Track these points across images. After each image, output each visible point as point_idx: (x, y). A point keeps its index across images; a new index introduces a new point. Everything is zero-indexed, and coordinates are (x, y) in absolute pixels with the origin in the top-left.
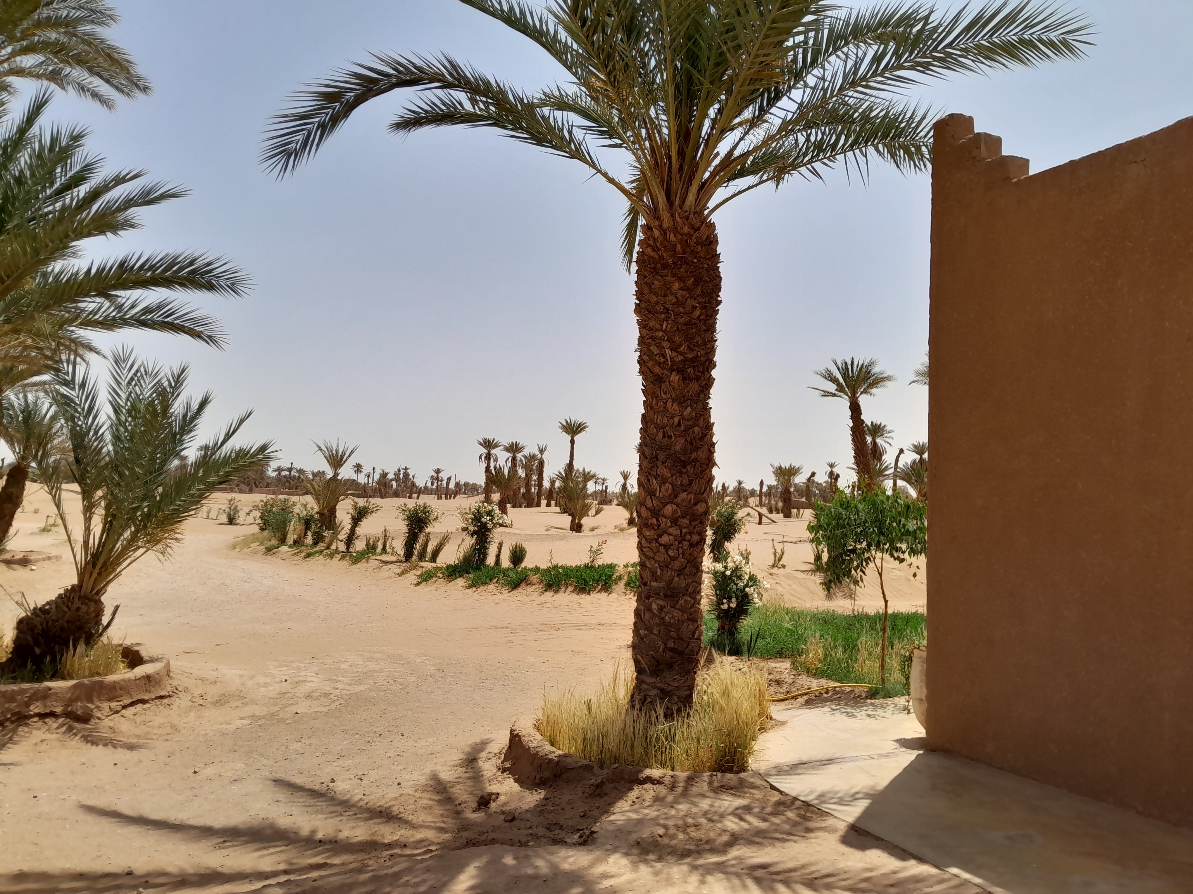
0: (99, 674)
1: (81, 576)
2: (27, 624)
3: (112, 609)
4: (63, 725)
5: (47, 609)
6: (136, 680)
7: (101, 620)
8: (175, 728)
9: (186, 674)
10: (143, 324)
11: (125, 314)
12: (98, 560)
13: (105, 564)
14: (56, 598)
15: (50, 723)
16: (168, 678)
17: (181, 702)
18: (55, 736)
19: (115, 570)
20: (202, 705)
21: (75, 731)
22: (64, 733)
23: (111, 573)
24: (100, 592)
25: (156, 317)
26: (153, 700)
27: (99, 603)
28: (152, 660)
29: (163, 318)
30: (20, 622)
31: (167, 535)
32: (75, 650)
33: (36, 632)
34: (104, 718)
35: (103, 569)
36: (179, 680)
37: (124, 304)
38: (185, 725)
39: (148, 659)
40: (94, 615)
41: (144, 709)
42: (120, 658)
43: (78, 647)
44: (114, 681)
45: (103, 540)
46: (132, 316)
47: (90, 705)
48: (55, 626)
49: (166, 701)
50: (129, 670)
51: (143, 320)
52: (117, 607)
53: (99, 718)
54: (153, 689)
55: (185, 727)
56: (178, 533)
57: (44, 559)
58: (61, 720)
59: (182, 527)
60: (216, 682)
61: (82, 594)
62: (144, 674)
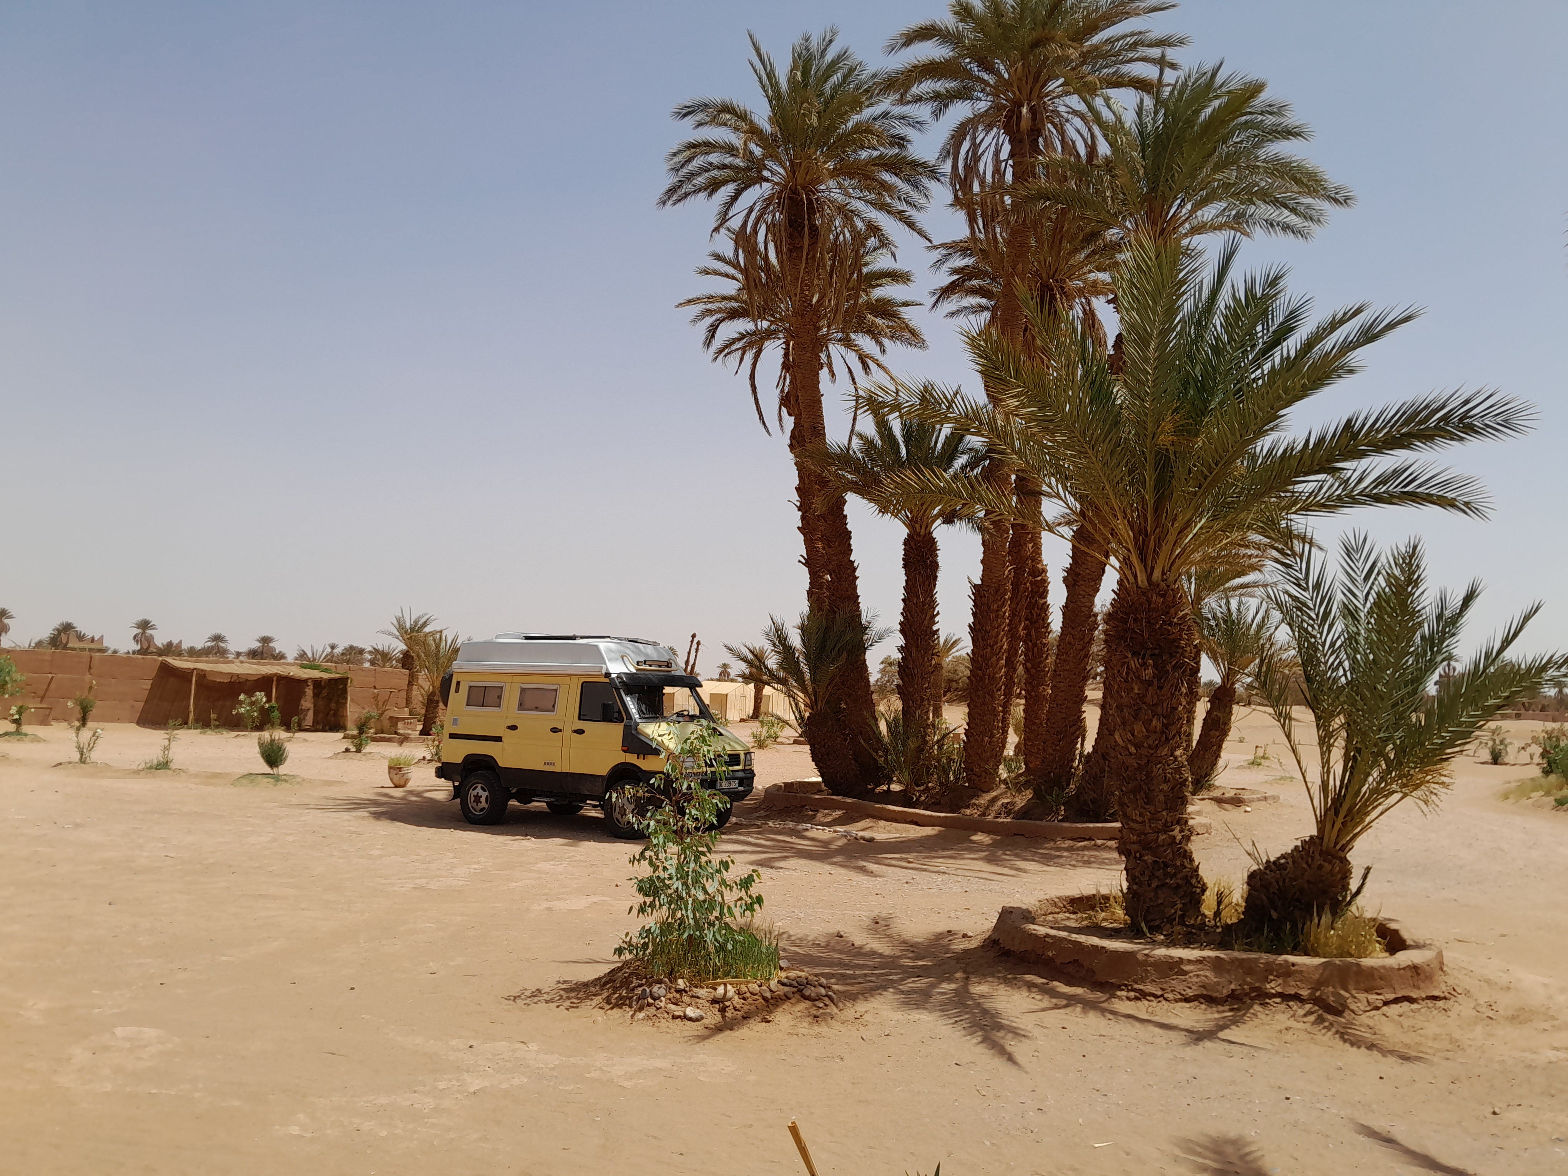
0: (1351, 956)
1: (1321, 824)
2: (1260, 879)
3: (1362, 871)
4: (1309, 1013)
5: (1283, 864)
6: (1399, 969)
7: (1348, 884)
8: (1457, 1045)
9: (1464, 972)
10: (1378, 499)
11: (1352, 491)
12: (1341, 806)
13: (1350, 810)
14: (1292, 851)
15: (1295, 1008)
16: (1441, 973)
17: (1461, 1008)
18: (1301, 1025)
19: (1363, 821)
20: (1491, 1018)
21: (1327, 1024)
22: (1313, 1023)
23: (1359, 824)
24: (1346, 847)
25: (1392, 487)
26: (1423, 999)
27: (1345, 862)
28: (1417, 946)
29: (1402, 488)
30: (1252, 876)
31: (1429, 777)
32: (1319, 921)
33: (1271, 890)
34: (1361, 1013)
35: (1348, 818)
36: (1454, 978)
37: (1349, 478)
38: (1471, 1042)
39: (1412, 943)
40: (1339, 876)
41: (1412, 1010)
42: (1375, 937)
43: (1324, 916)
44: (1372, 967)
45: (1346, 781)
46: (1362, 491)
47: (1343, 992)
48: (1294, 886)
49: (1440, 1004)
50: (1387, 954)
51: (1375, 494)
52: (1368, 870)
53: (1353, 1011)
54: (1422, 985)
55: (1471, 1046)
56: (1445, 776)
57: (1259, 800)
58: (1308, 1007)
59: (1449, 768)
60: (1509, 988)
61: (1324, 849)
62: (1410, 963)
